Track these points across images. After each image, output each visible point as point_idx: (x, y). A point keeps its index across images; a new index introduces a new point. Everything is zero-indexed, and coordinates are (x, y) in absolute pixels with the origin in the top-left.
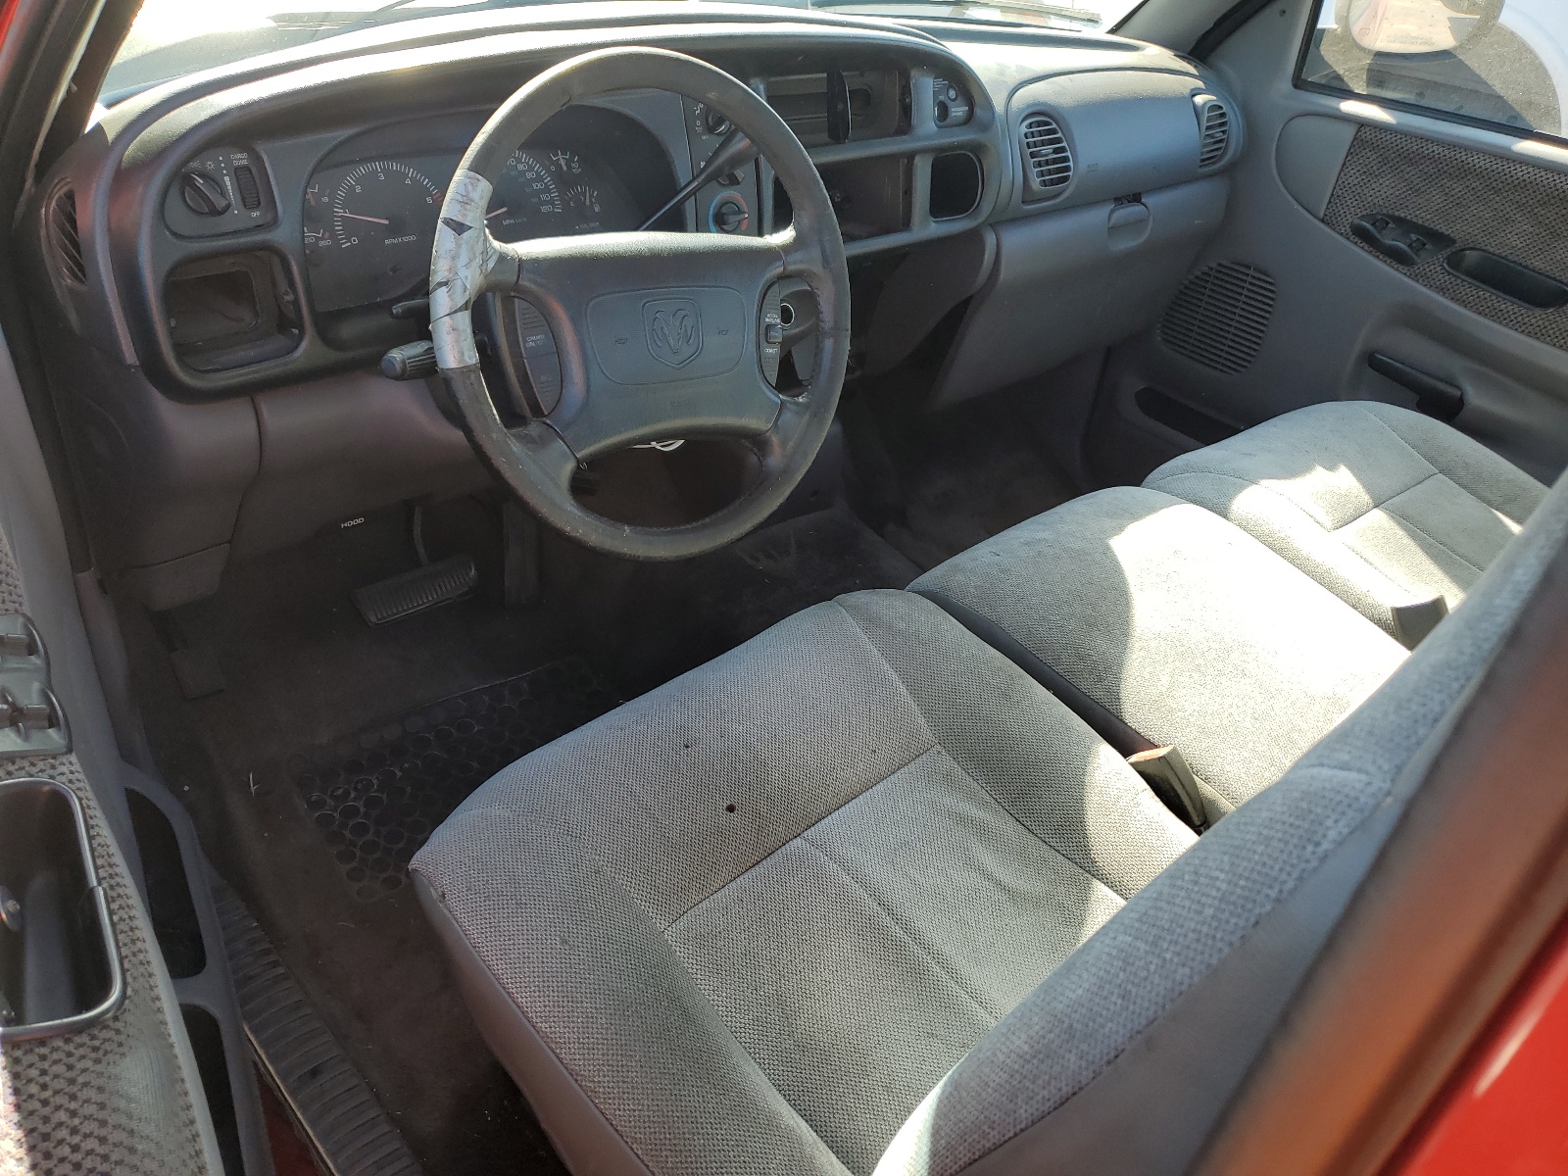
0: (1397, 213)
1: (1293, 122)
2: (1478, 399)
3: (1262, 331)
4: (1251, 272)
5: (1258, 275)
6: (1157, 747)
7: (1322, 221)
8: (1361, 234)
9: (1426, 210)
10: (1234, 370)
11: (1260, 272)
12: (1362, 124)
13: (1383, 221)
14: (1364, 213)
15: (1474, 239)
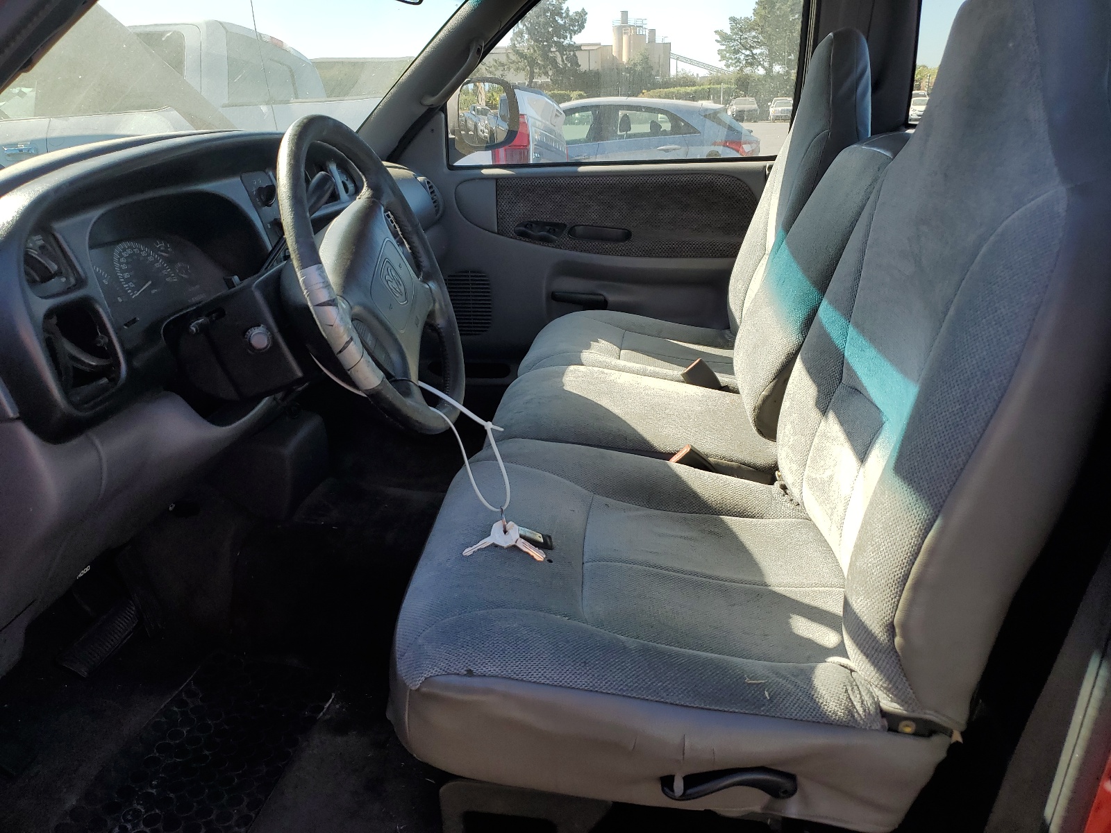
0: (532, 220)
1: (459, 186)
2: (612, 298)
3: (490, 304)
4: (470, 274)
5: (473, 274)
6: (675, 454)
7: (498, 234)
8: (523, 235)
9: (545, 214)
10: (482, 331)
11: (474, 272)
12: (497, 179)
13: (529, 225)
14: (517, 223)
15: (574, 221)
